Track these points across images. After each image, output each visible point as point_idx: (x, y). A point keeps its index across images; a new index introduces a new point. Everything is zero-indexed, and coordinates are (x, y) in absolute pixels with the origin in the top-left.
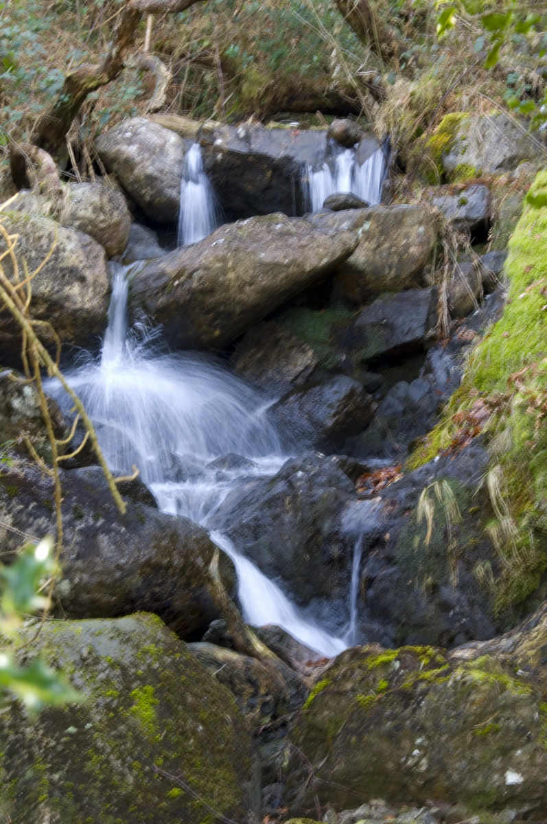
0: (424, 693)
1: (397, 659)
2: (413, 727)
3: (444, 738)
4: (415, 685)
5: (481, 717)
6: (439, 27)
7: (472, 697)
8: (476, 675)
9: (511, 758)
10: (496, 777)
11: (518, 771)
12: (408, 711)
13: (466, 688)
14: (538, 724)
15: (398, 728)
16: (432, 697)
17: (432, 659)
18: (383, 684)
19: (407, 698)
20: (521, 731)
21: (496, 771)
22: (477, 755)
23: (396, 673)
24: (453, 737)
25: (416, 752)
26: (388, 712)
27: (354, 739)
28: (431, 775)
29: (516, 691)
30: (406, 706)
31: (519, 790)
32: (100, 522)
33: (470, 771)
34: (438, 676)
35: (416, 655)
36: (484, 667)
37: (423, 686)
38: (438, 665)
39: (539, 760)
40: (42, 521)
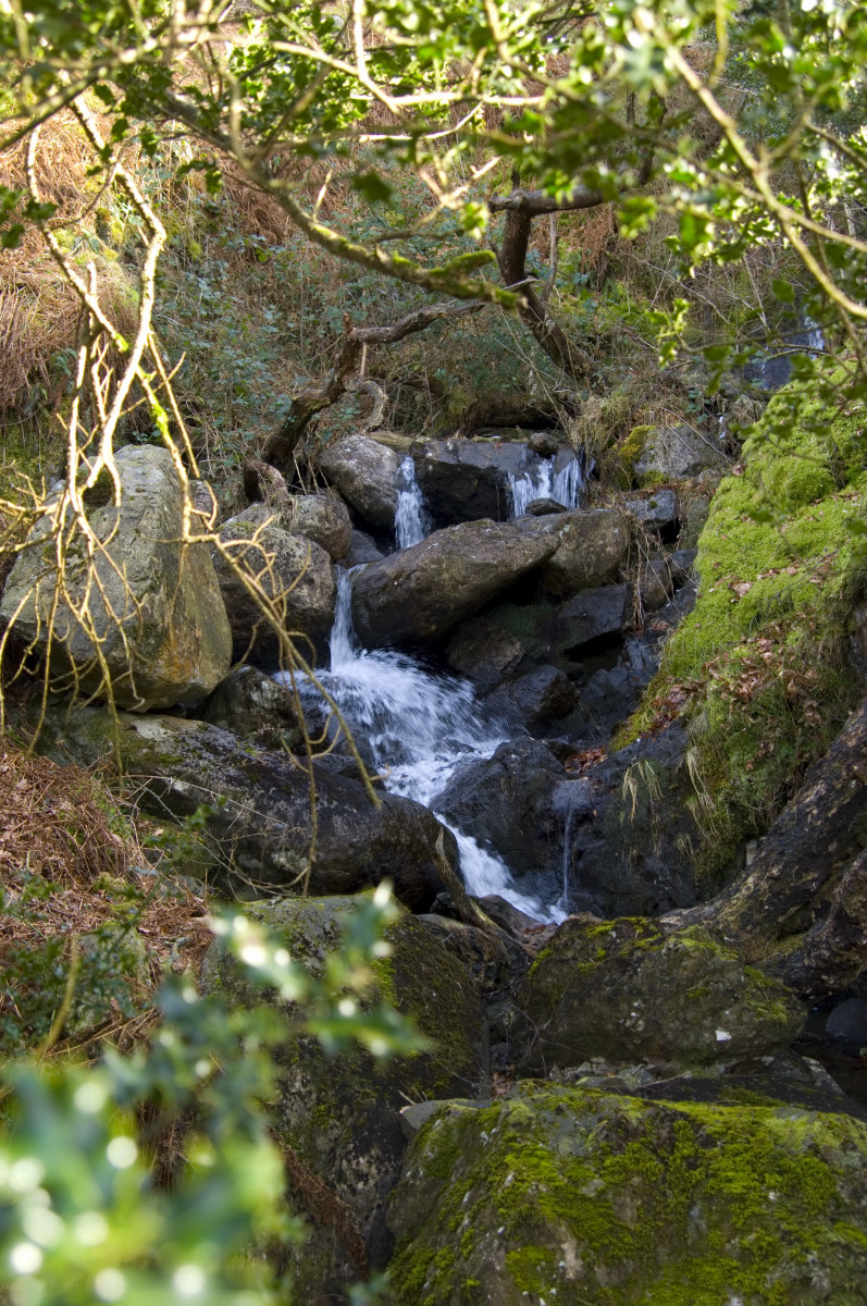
0: (640, 960)
1: (614, 929)
2: (631, 992)
3: (658, 1002)
4: (631, 954)
5: (692, 981)
6: (661, 359)
7: (684, 964)
8: (688, 943)
9: (720, 1018)
10: (706, 1035)
11: (726, 1029)
12: (625, 978)
13: (678, 955)
14: (744, 986)
15: (617, 992)
16: (647, 963)
17: (646, 928)
18: (602, 953)
19: (624, 964)
20: (729, 992)
21: (706, 1029)
22: (689, 1016)
23: (613, 941)
24: (667, 1000)
25: (633, 1014)
26: (607, 978)
27: (576, 1003)
28: (647, 1035)
29: (724, 957)
30: (624, 972)
31: (727, 1046)
32: (335, 803)
33: (682, 1031)
34: (652, 944)
35: (631, 924)
36: (694, 936)
37: (639, 953)
38: (651, 934)
39: (745, 1019)
40: (282, 804)
